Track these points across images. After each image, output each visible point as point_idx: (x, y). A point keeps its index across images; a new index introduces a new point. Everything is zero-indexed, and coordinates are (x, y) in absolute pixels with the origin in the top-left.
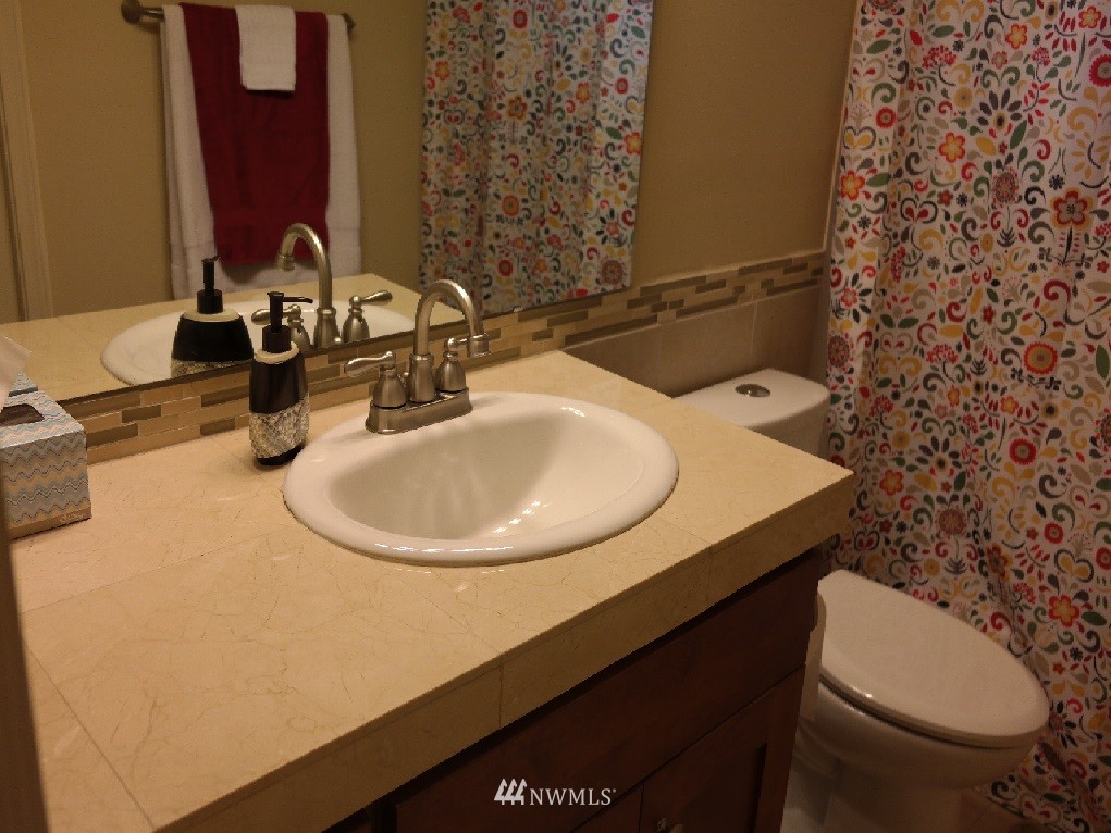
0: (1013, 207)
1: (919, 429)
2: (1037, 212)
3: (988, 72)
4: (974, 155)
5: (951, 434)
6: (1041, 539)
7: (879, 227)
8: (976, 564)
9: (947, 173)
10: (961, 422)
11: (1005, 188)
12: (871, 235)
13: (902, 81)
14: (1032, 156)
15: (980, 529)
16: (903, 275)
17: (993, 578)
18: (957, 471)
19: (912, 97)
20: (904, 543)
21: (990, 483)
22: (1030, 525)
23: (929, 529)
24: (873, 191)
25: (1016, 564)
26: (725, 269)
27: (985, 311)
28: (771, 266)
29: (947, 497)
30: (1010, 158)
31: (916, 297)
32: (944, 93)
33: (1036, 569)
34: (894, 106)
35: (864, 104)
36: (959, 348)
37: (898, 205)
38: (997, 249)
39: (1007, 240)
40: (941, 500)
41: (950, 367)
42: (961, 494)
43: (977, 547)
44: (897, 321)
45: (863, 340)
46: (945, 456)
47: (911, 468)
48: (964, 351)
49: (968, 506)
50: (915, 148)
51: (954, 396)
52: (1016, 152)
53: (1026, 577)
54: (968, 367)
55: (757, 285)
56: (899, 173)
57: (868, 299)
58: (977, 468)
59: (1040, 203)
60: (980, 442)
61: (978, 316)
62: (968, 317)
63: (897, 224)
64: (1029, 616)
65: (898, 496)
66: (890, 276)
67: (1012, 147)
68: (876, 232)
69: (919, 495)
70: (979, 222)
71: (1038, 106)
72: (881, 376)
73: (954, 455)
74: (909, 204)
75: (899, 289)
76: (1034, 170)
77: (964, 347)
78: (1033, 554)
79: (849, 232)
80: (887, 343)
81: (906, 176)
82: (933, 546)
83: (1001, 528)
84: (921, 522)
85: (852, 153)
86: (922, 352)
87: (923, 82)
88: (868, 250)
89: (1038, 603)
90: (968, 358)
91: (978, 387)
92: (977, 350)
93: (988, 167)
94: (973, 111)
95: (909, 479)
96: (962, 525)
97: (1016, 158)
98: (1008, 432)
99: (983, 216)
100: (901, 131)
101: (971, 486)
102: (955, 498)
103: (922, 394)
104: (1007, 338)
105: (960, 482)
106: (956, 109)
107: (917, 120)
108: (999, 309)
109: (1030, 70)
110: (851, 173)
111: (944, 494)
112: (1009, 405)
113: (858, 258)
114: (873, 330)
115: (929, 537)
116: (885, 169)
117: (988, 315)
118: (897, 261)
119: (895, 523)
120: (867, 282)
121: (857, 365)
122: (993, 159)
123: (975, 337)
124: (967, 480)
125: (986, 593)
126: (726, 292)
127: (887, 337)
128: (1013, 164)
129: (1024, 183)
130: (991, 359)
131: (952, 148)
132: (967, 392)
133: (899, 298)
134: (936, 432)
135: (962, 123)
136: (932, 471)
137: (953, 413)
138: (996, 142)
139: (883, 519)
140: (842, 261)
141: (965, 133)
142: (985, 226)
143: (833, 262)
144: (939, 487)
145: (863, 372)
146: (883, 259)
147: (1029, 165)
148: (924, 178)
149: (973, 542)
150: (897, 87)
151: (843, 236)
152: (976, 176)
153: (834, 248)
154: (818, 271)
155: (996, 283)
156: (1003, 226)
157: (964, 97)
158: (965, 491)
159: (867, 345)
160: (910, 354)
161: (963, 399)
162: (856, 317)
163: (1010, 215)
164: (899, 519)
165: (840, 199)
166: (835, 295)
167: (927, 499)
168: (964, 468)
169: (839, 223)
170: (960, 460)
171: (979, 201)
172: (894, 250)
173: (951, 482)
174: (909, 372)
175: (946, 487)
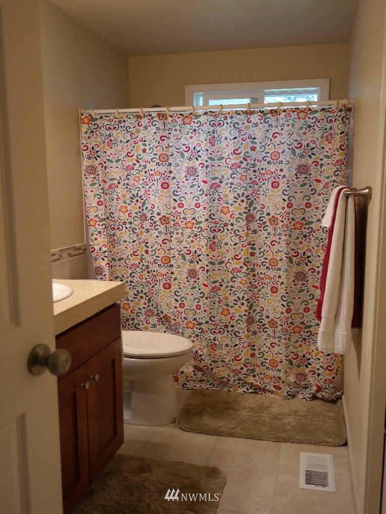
0: (147, 222)
1: (132, 289)
2: (155, 222)
3: (130, 189)
4: (131, 210)
5: (142, 288)
6: (179, 309)
7: (105, 233)
8: (160, 323)
9: (124, 217)
10: (145, 284)
11: (143, 217)
12: (103, 236)
13: (103, 193)
14: (150, 208)
15: (159, 312)
16: (116, 246)
17: (167, 324)
18: (148, 298)
19: (107, 197)
20: (135, 323)
21: (159, 298)
22: (174, 305)
23: (142, 318)
24: (101, 224)
25: (173, 317)
26: (55, 250)
27: (145, 251)
28: (69, 248)
29: (146, 306)
30: (143, 210)
31: (121, 252)
32: (117, 195)
33: (179, 317)
34: (102, 199)
35: (91, 199)
36: (139, 263)
37: (110, 227)
38: (145, 234)
39: (148, 231)
40: (144, 308)
41: (137, 269)
42: (150, 304)
43: (159, 318)
44: (117, 259)
45: (107, 266)
46: (143, 295)
47: (132, 301)
48: (141, 264)
49: (154, 307)
50: (111, 211)
51: (141, 277)
52: (144, 208)
53: (177, 320)
54: (143, 268)
55: (66, 255)
56: (108, 218)
57: (106, 254)
58: (154, 295)
59: (155, 220)
60: (153, 287)
61: (144, 253)
62: (140, 254)
63: (110, 232)
64: (181, 330)
65: (129, 310)
66: (112, 247)
67: (143, 207)
68: (104, 235)
69: (136, 308)
70: (137, 228)
71: (148, 196)
72: (115, 276)
73: (145, 294)
74: (113, 226)
75: (115, 250)
76: (151, 212)
77: (141, 263)
78: (177, 313)
79: (95, 236)
80: (115, 266)
81: (110, 218)
82: (145, 322)
83: (166, 309)
84: (139, 316)
85: (91, 214)
86: (127, 267)
87: (110, 193)
88: (102, 240)
89: (182, 326)
90: (143, 265)
91: (149, 272)
92: (145, 262)
93: (136, 213)
94: (128, 199)
95: (132, 304)
96: (153, 313)
97: (145, 209)
98: (161, 282)
99: (138, 226)
100: (106, 206)
101: (153, 301)
102: (149, 306)
103: (130, 279)
104: (154, 257)
105: (149, 301)
106: (122, 199)
107: (110, 203)
108: (150, 249)
109: (143, 187)
110: (91, 219)
111: (145, 306)
112: (159, 274)
113: (99, 242)
114: (110, 262)
115: (143, 320)
116: (103, 217)
117: (147, 252)
118: (113, 242)
119: (130, 318)
120: (104, 249)
121: (107, 273)
122: (137, 211)
123: (144, 259)
124: (151, 299)
125: (166, 330)
126: (57, 257)
127: (115, 264)
128: (144, 211)
129: (149, 216)
130: (151, 263)
131: (124, 210)
132: (145, 274)
133: (116, 253)
134: (137, 289)
135: (125, 203)
136: (139, 300)
137: (142, 282)
138: (137, 206)
139: (126, 318)
140: (94, 245)
141: (127, 205)
142: (139, 229)
143: (91, 245)
144: (143, 304)
145: (109, 275)
146: (108, 242)
147: (149, 211)
148: (116, 219)
149: (158, 317)
150: (102, 195)
151: (93, 238)
152: (133, 216)
153: (90, 241)
154: (85, 250)
155: (147, 243)
156: (145, 227)
157: (124, 196)
158: (151, 303)
159: (109, 267)
160: (123, 268)
161: (144, 277)
162: (103, 259)
163: (147, 224)
164: (131, 317)
165: (89, 227)
166: (94, 255)
167: (139, 309)
168: (149, 296)
169: (90, 234)
170: (148, 294)
171: (135, 222)
172: (111, 239)
173: (146, 301)
174: (125, 273)
175: (145, 304)
